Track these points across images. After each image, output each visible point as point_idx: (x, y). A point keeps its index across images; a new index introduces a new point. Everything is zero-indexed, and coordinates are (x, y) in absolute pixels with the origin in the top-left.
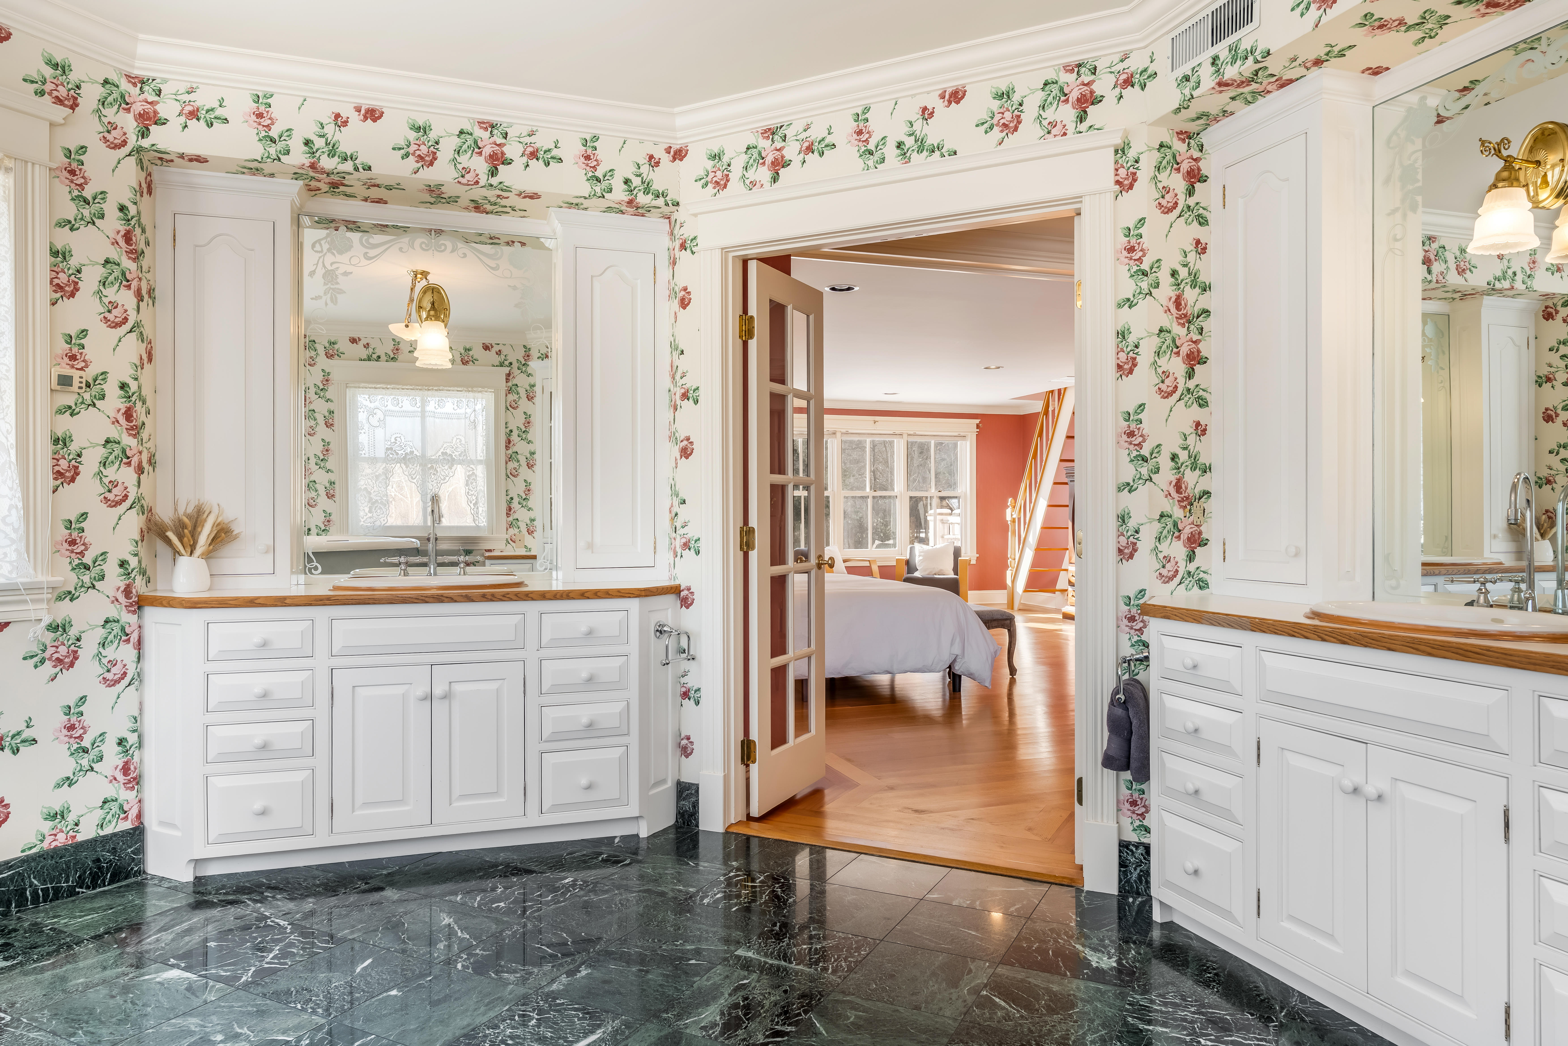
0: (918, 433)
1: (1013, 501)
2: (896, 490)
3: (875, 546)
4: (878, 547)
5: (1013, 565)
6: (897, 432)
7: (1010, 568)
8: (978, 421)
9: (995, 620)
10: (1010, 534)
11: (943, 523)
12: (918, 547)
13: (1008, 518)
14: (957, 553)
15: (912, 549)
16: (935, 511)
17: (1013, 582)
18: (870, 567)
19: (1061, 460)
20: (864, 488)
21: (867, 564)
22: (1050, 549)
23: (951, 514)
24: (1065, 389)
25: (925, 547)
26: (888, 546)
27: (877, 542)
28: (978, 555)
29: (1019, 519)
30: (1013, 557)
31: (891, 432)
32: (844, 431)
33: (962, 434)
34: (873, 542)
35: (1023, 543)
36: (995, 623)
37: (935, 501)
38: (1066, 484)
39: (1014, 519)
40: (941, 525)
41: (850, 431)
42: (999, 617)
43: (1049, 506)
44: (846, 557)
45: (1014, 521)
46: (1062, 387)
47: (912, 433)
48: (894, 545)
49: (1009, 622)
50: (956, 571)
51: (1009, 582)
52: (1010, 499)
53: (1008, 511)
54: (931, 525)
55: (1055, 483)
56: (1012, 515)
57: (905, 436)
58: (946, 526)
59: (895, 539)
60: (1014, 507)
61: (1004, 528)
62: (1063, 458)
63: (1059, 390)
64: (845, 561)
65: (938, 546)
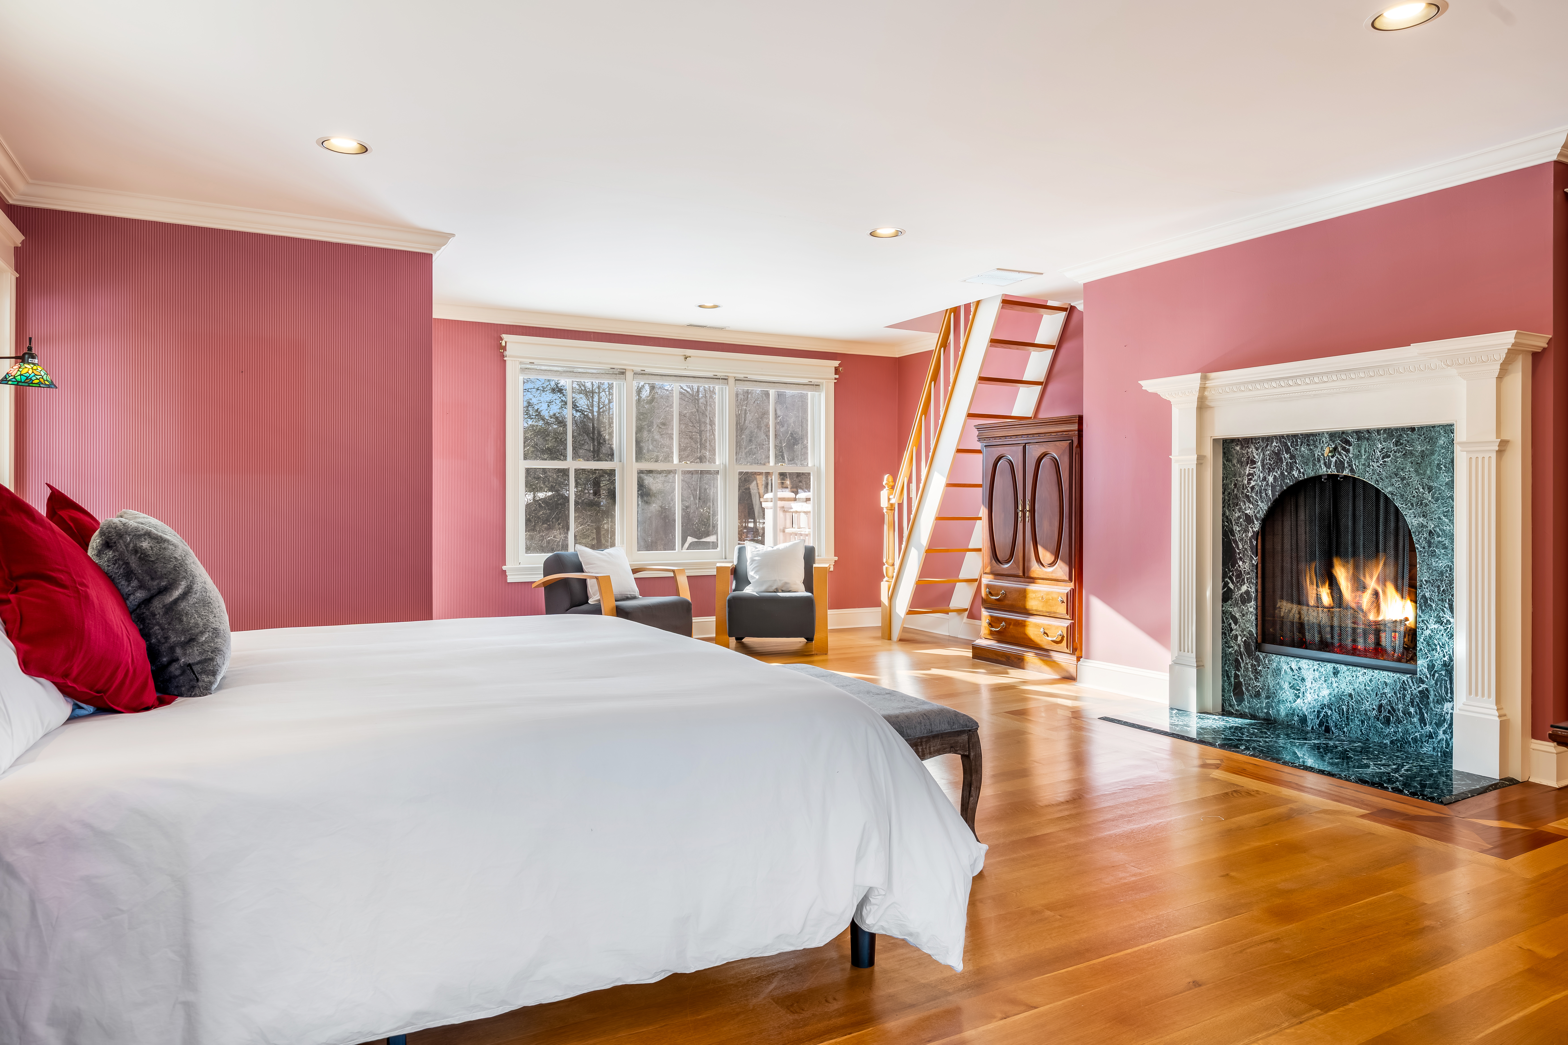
0: (750, 377)
1: (891, 479)
2: (717, 463)
3: (687, 545)
4: (692, 546)
5: (890, 574)
6: (719, 375)
7: (886, 579)
8: (836, 363)
9: (935, 736)
10: (886, 527)
11: (784, 511)
12: (751, 549)
13: (884, 504)
14: (809, 555)
15: (741, 551)
16: (775, 495)
17: (891, 598)
18: (673, 579)
19: (970, 415)
20: (668, 458)
21: (671, 574)
22: (947, 551)
23: (795, 500)
24: (978, 303)
25: (760, 546)
26: (706, 546)
27: (690, 540)
28: (836, 558)
29: (900, 506)
30: (890, 561)
31: (710, 375)
32: (638, 369)
33: (814, 381)
34: (684, 540)
35: (905, 540)
36: (936, 744)
37: (775, 479)
38: (979, 452)
39: (892, 505)
40: (781, 514)
41: (648, 370)
42: (945, 727)
43: (949, 485)
44: (638, 563)
45: (891, 508)
46: (972, 299)
47: (741, 376)
48: (714, 545)
49: (965, 737)
50: (808, 584)
51: (884, 599)
52: (886, 477)
53: (884, 494)
54: (769, 514)
55: (959, 451)
56: (889, 499)
57: (731, 381)
58: (788, 516)
59: (716, 533)
60: (893, 487)
61: (878, 518)
62: (971, 412)
63: (967, 306)
64: (635, 571)
65: (781, 546)
